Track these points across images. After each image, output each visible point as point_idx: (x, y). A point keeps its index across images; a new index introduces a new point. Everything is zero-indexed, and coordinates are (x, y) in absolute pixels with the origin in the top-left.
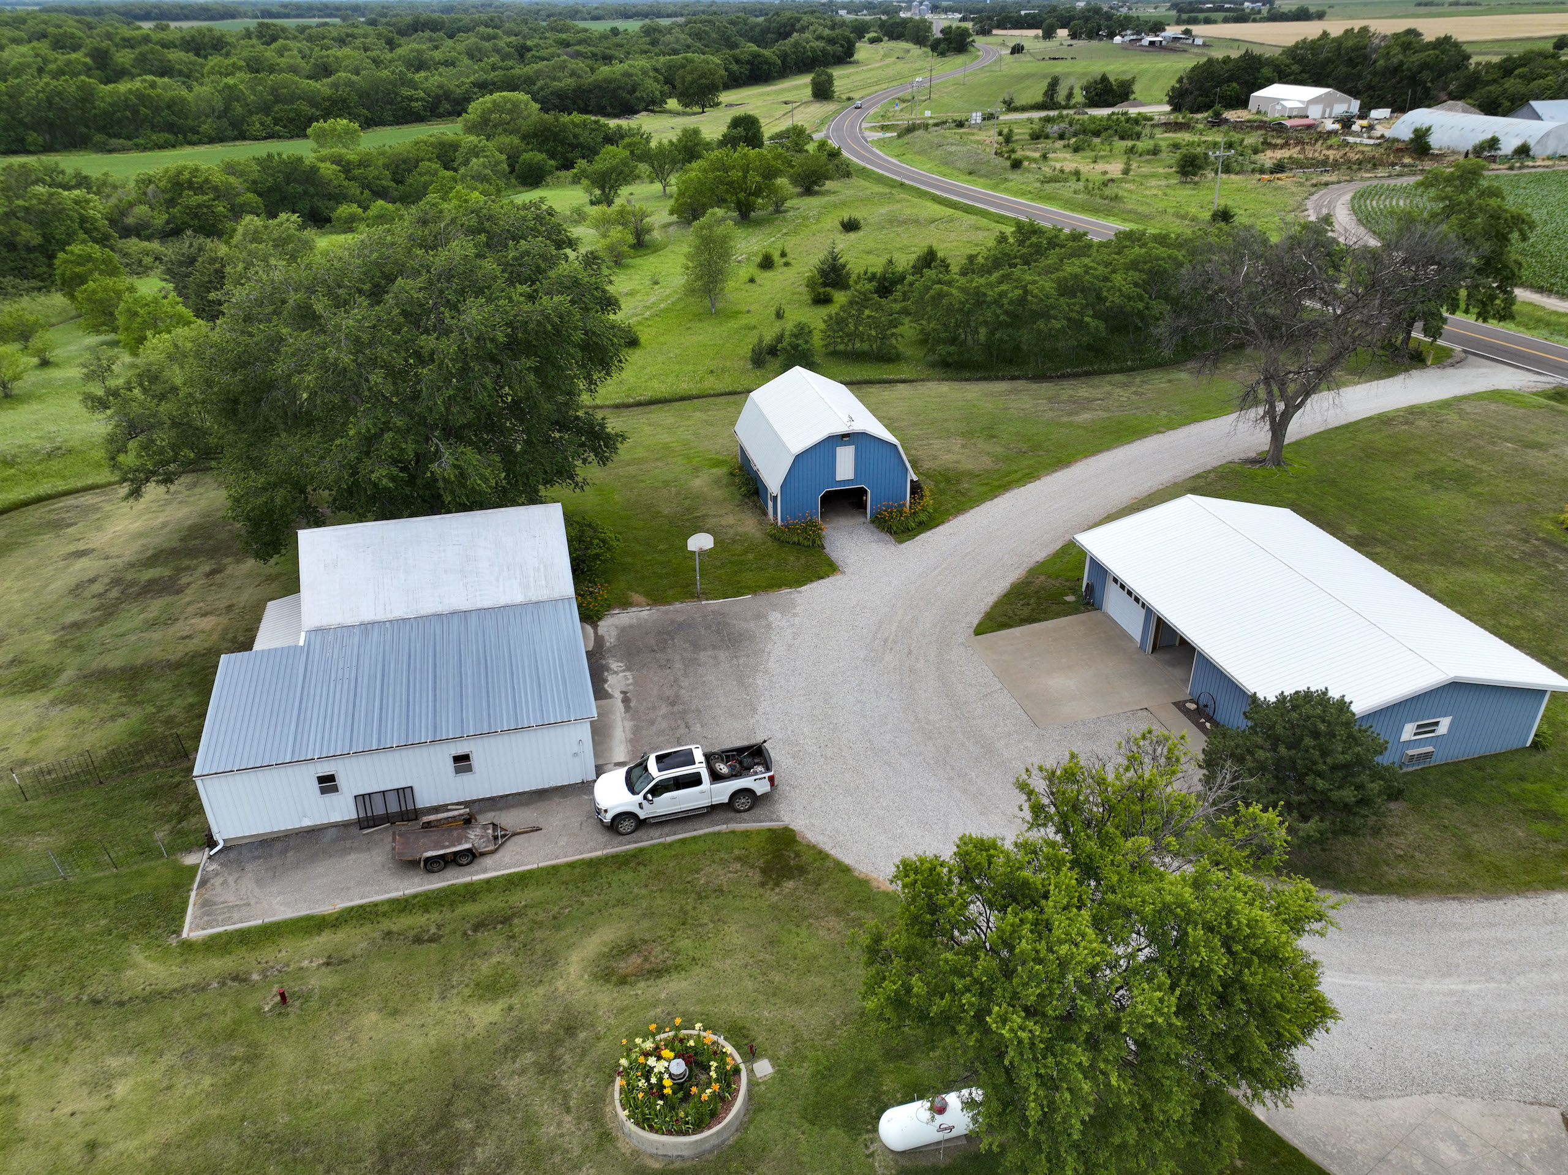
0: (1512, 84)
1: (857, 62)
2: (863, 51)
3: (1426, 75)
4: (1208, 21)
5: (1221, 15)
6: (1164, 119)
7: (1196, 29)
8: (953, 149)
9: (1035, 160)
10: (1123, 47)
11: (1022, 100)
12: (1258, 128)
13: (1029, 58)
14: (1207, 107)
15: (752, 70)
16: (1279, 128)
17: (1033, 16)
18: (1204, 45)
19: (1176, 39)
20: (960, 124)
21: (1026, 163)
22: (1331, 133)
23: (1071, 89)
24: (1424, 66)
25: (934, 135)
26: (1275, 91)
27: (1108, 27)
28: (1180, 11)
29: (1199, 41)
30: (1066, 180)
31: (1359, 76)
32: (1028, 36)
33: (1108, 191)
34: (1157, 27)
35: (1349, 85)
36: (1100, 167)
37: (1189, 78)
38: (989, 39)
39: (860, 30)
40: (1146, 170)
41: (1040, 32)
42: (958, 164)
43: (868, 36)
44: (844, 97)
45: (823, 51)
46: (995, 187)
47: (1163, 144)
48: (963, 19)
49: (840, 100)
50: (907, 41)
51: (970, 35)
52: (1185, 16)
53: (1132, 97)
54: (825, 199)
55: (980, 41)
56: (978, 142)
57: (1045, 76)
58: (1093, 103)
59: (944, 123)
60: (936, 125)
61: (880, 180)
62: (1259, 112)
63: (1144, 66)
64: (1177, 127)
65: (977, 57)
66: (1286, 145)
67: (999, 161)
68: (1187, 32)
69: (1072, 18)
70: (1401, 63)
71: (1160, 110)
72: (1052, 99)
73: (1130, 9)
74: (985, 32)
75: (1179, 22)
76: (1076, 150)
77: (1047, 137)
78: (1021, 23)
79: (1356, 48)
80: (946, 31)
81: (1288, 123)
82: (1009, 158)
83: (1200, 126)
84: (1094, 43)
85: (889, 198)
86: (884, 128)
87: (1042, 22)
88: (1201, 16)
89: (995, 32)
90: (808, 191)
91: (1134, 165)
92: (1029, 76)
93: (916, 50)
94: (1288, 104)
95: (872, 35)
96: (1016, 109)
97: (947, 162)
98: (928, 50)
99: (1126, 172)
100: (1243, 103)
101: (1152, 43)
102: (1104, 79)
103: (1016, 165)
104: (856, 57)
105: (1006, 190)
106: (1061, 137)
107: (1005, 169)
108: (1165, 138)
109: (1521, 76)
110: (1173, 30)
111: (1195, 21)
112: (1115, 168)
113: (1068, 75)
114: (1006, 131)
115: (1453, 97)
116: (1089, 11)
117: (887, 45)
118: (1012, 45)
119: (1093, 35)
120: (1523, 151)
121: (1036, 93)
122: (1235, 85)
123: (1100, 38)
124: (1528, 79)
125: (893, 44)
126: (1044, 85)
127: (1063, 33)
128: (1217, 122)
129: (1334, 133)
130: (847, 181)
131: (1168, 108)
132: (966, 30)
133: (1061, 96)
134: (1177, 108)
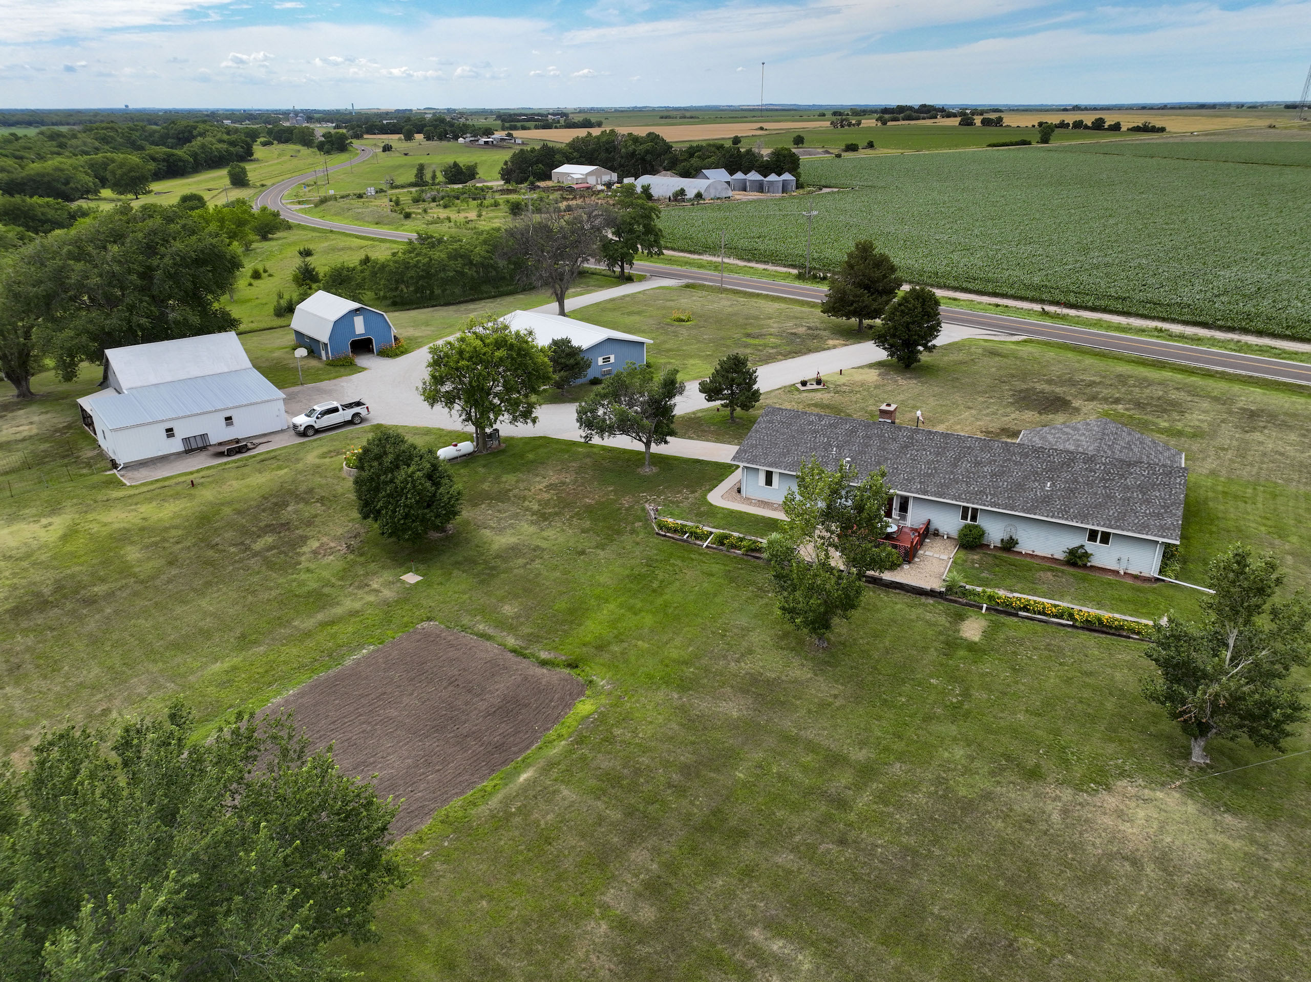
0: (694, 161)
1: (257, 160)
2: (259, 151)
3: (648, 157)
4: (524, 128)
5: (532, 124)
6: (499, 188)
7: (515, 133)
8: (360, 210)
9: (419, 214)
10: (466, 145)
11: (400, 181)
12: (557, 190)
13: (398, 154)
14: (525, 180)
15: (169, 167)
16: (570, 189)
17: (394, 125)
18: (523, 143)
19: (502, 139)
20: (360, 196)
21: (414, 216)
22: (599, 191)
23: (434, 172)
24: (647, 152)
25: (342, 203)
26: (565, 168)
27: (452, 132)
28: (503, 121)
29: (519, 141)
30: (442, 222)
31: (614, 159)
32: (393, 139)
33: (470, 226)
34: (488, 132)
35: (610, 164)
36: (462, 215)
37: (512, 162)
38: (363, 142)
39: (253, 136)
40: (492, 215)
41: (402, 136)
42: (367, 219)
43: (259, 140)
44: (258, 184)
45: (227, 151)
46: (397, 229)
47: (501, 201)
48: (337, 127)
49: (255, 187)
50: (295, 143)
51: (347, 139)
52: (507, 125)
53: (477, 177)
54: (280, 242)
55: (356, 143)
56: (377, 206)
57: (412, 166)
58: (452, 181)
59: (348, 196)
60: (342, 197)
61: (314, 230)
62: (559, 182)
63: (483, 158)
64: (509, 192)
65: (357, 154)
66: (575, 198)
67: (394, 214)
68: (509, 135)
69: (425, 126)
70: (634, 151)
71: (499, 183)
72: (422, 179)
73: (467, 120)
74: (358, 136)
75: (503, 129)
76: (445, 207)
77: (424, 201)
78: (385, 130)
79: (608, 142)
80: (327, 135)
81: (575, 186)
82: (401, 213)
83: (523, 191)
84: (444, 143)
85: (327, 239)
86: (299, 203)
87: (401, 129)
88: (519, 124)
89: (365, 136)
90: (265, 238)
91: (484, 213)
92: (400, 166)
93: (305, 151)
94: (575, 176)
95: (262, 139)
96: (397, 187)
97: (359, 218)
98: (316, 150)
99: (479, 216)
100: (549, 178)
101: (486, 143)
102: (456, 165)
103: (408, 216)
104: (255, 156)
105: (404, 230)
106: (434, 200)
107: (400, 219)
108: (501, 198)
109: (699, 157)
110: (499, 135)
111: (515, 128)
112: (472, 215)
113: (430, 164)
114: (394, 199)
115: (666, 169)
116: (436, 121)
117: (277, 148)
118: (383, 145)
119: (442, 137)
120: (699, 196)
121: (410, 176)
122: (540, 165)
123: (449, 140)
124: (702, 158)
125: (282, 146)
126: (415, 171)
127: (419, 137)
128: (533, 188)
129: (602, 191)
130: (291, 232)
131: (502, 182)
132: (343, 134)
133: (428, 177)
134: (508, 181)
